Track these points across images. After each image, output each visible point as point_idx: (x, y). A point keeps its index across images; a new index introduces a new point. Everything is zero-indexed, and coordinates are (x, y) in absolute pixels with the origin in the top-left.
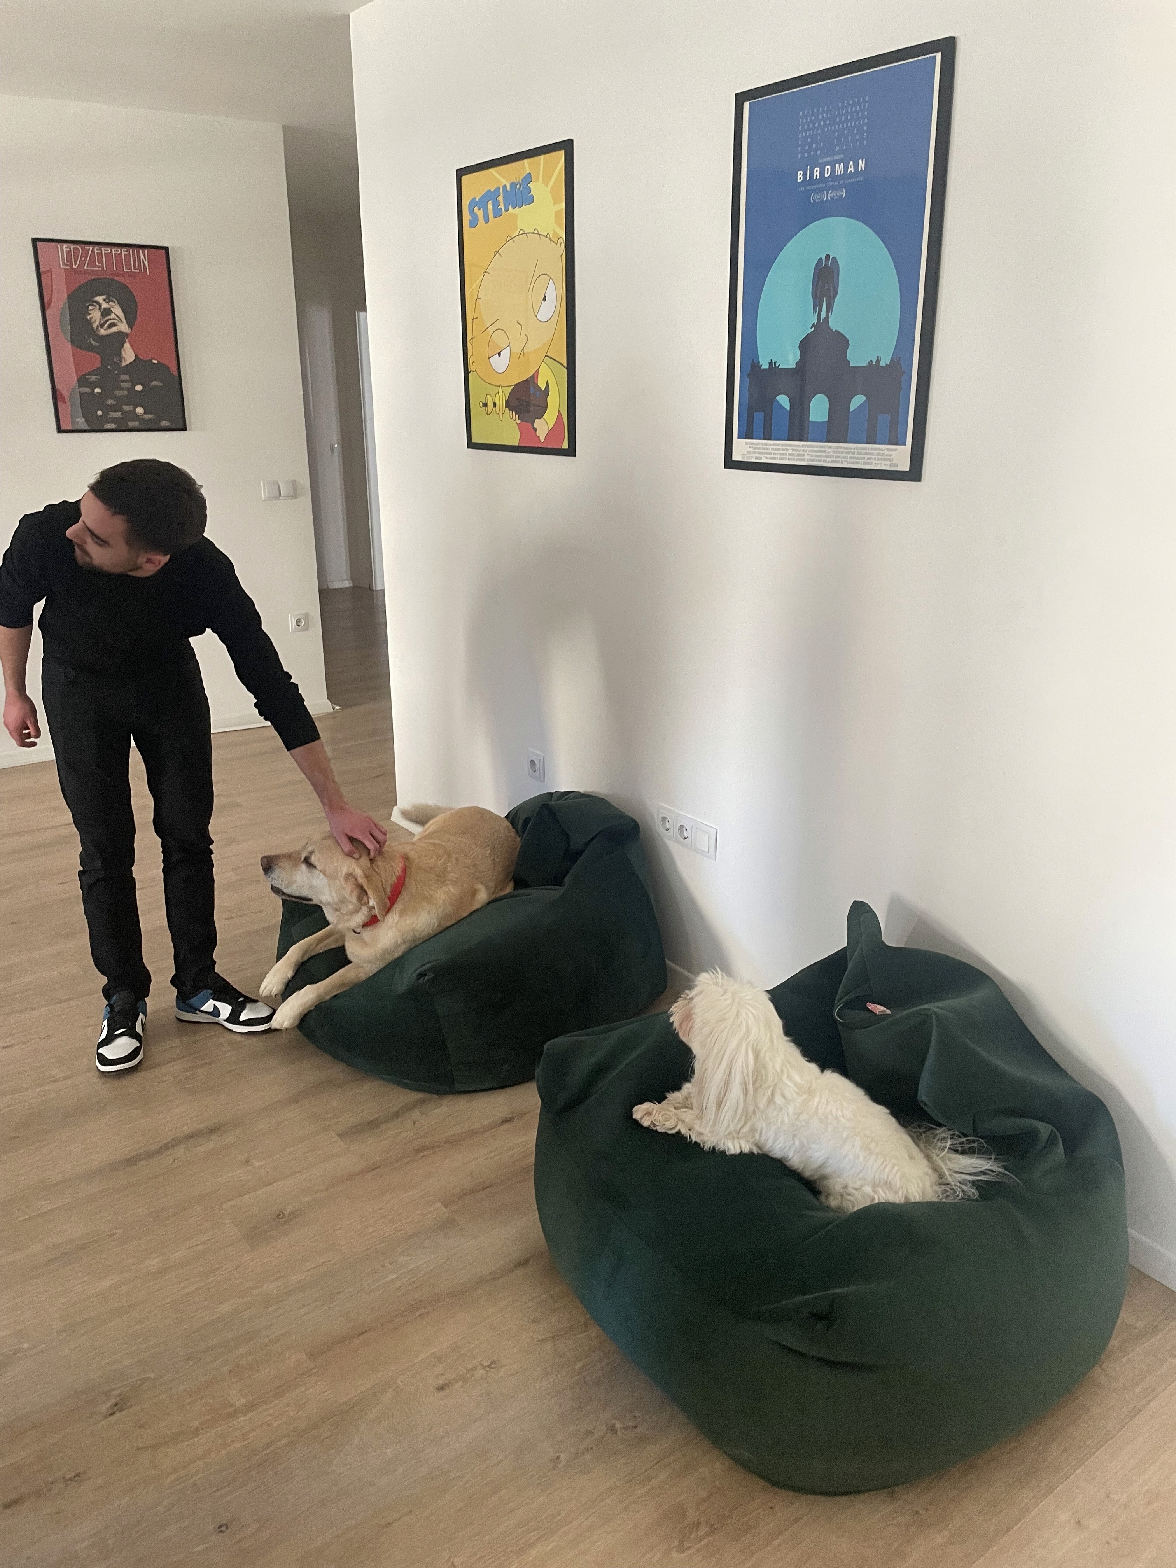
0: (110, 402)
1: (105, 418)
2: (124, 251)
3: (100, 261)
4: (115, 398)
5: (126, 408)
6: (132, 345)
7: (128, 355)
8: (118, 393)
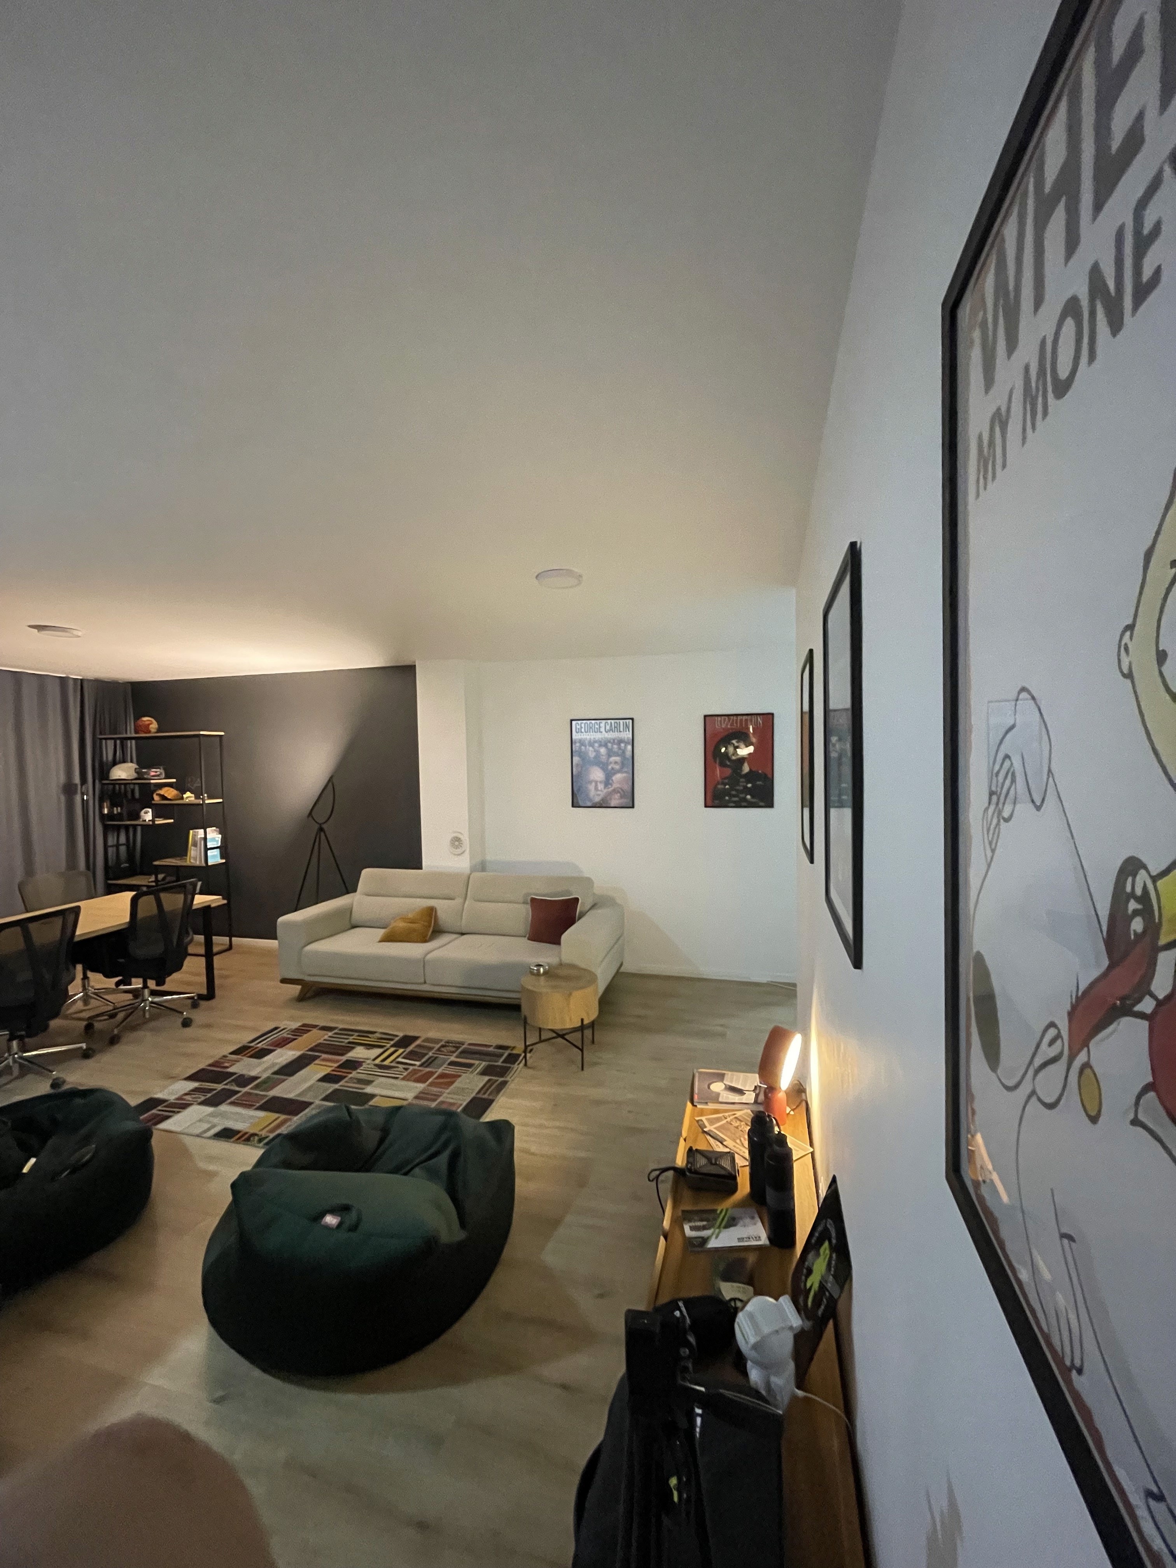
0: (734, 793)
1: (729, 801)
2: (749, 717)
3: (737, 723)
4: (737, 790)
5: (742, 796)
6: (748, 764)
7: (746, 768)
8: (738, 788)
